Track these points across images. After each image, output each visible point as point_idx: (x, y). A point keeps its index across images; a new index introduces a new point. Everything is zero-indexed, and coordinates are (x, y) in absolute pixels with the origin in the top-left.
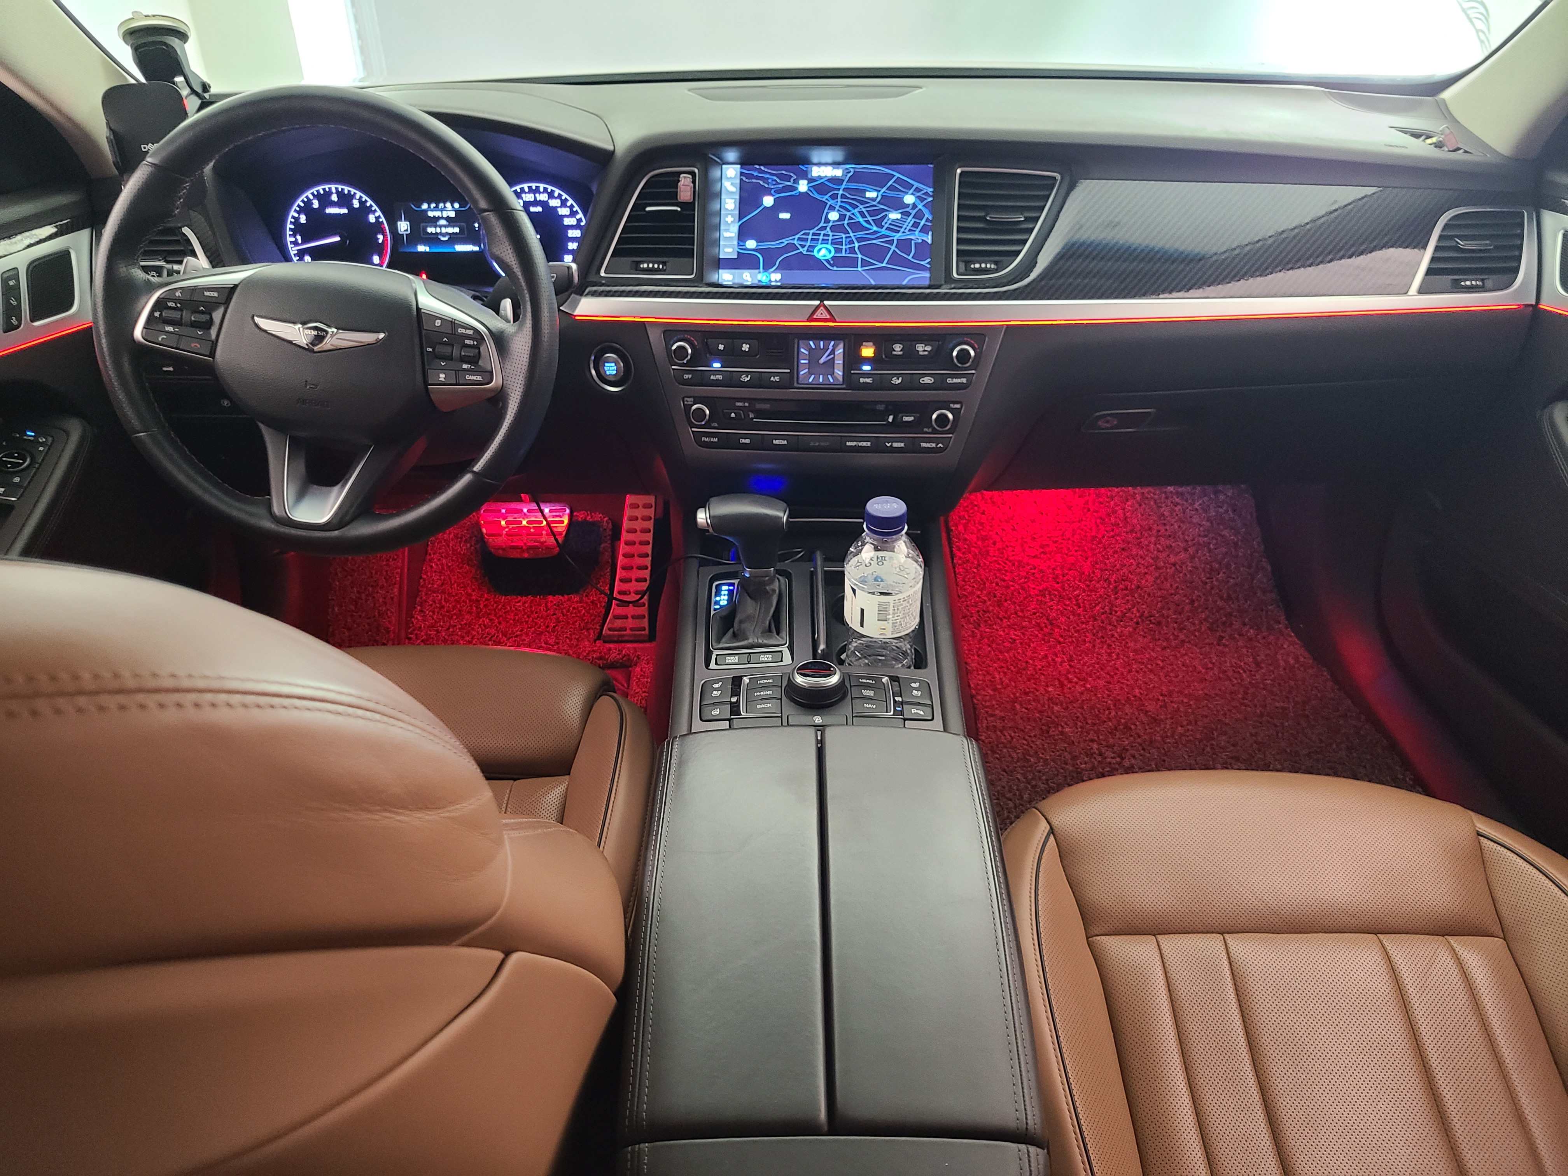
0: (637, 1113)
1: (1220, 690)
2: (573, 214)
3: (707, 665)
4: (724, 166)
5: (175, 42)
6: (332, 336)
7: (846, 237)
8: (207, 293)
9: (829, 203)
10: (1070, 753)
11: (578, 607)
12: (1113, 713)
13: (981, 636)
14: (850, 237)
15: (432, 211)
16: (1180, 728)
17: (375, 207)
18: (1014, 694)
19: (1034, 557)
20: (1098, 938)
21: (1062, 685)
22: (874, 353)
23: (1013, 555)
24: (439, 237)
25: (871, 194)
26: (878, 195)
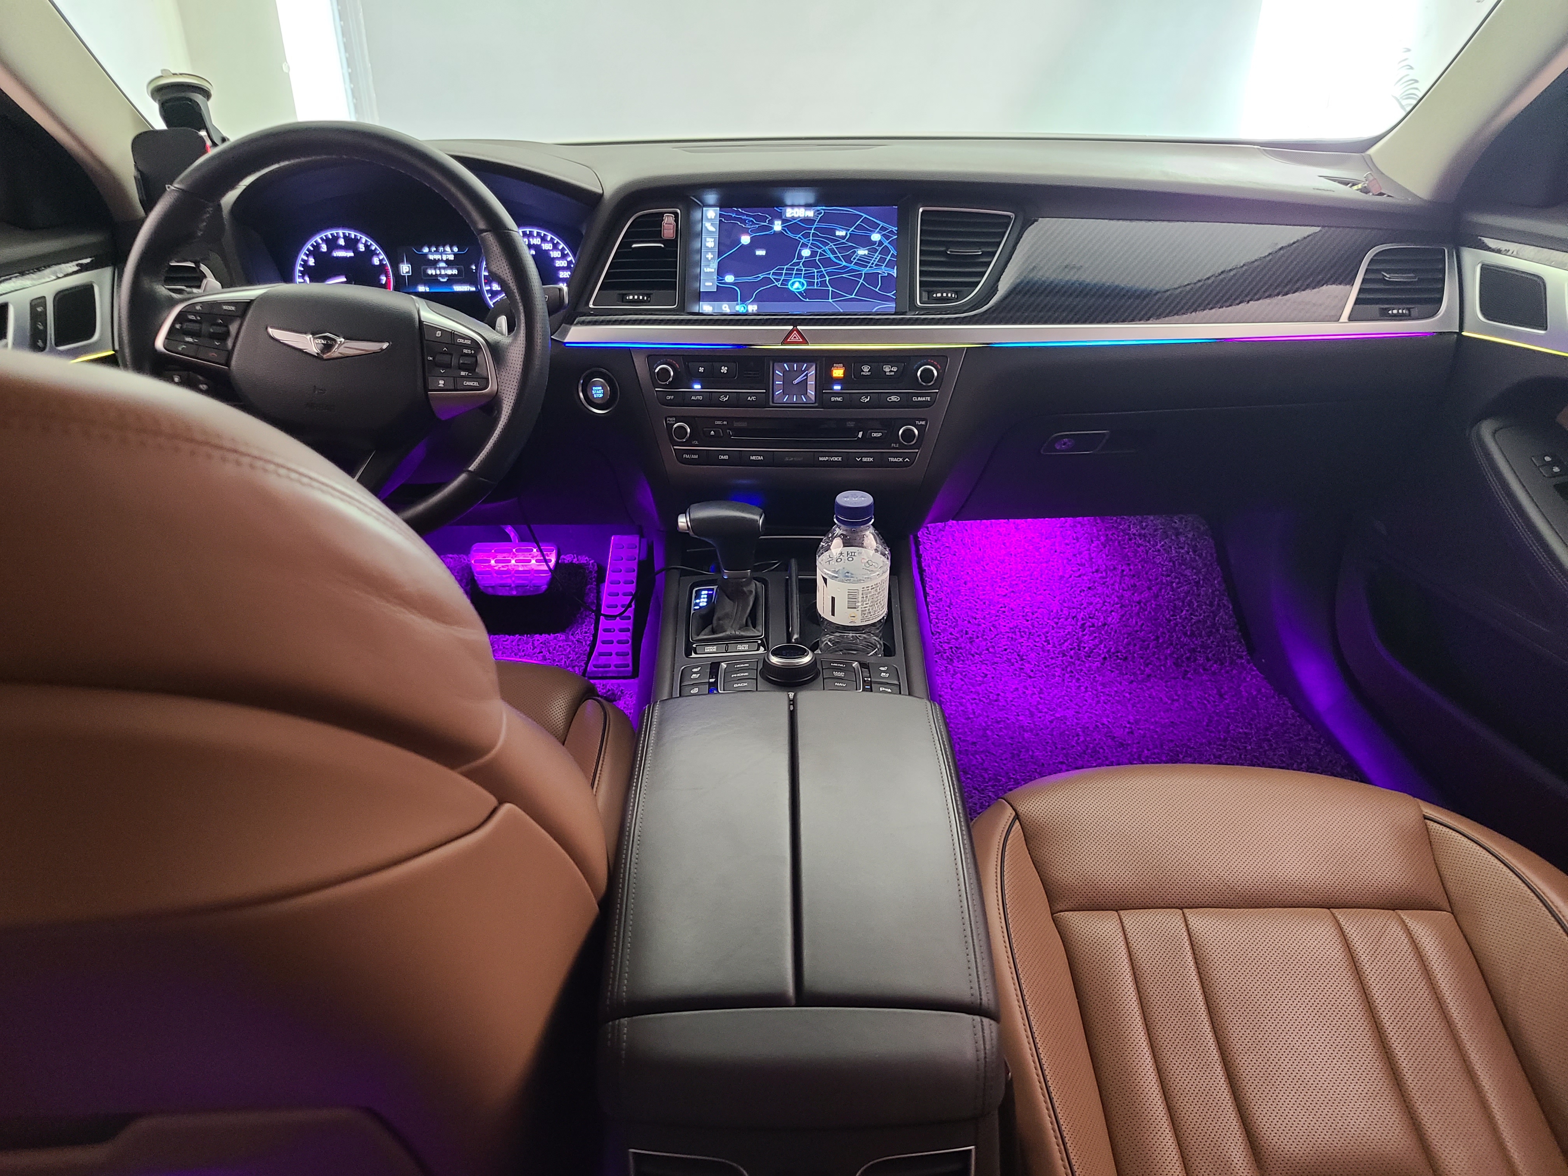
0: (617, 993)
1: (1185, 719)
2: (564, 256)
3: (688, 654)
4: (705, 208)
5: (200, 99)
6: (341, 344)
7: (818, 272)
8: (225, 307)
9: (802, 241)
11: (563, 646)
13: (954, 671)
14: (822, 271)
15: (432, 254)
16: (1146, 752)
17: (379, 250)
18: (986, 722)
19: (1005, 596)
20: (1062, 914)
21: (1032, 715)
22: (844, 374)
23: (984, 594)
24: (439, 278)
25: (840, 233)
26: (846, 234)
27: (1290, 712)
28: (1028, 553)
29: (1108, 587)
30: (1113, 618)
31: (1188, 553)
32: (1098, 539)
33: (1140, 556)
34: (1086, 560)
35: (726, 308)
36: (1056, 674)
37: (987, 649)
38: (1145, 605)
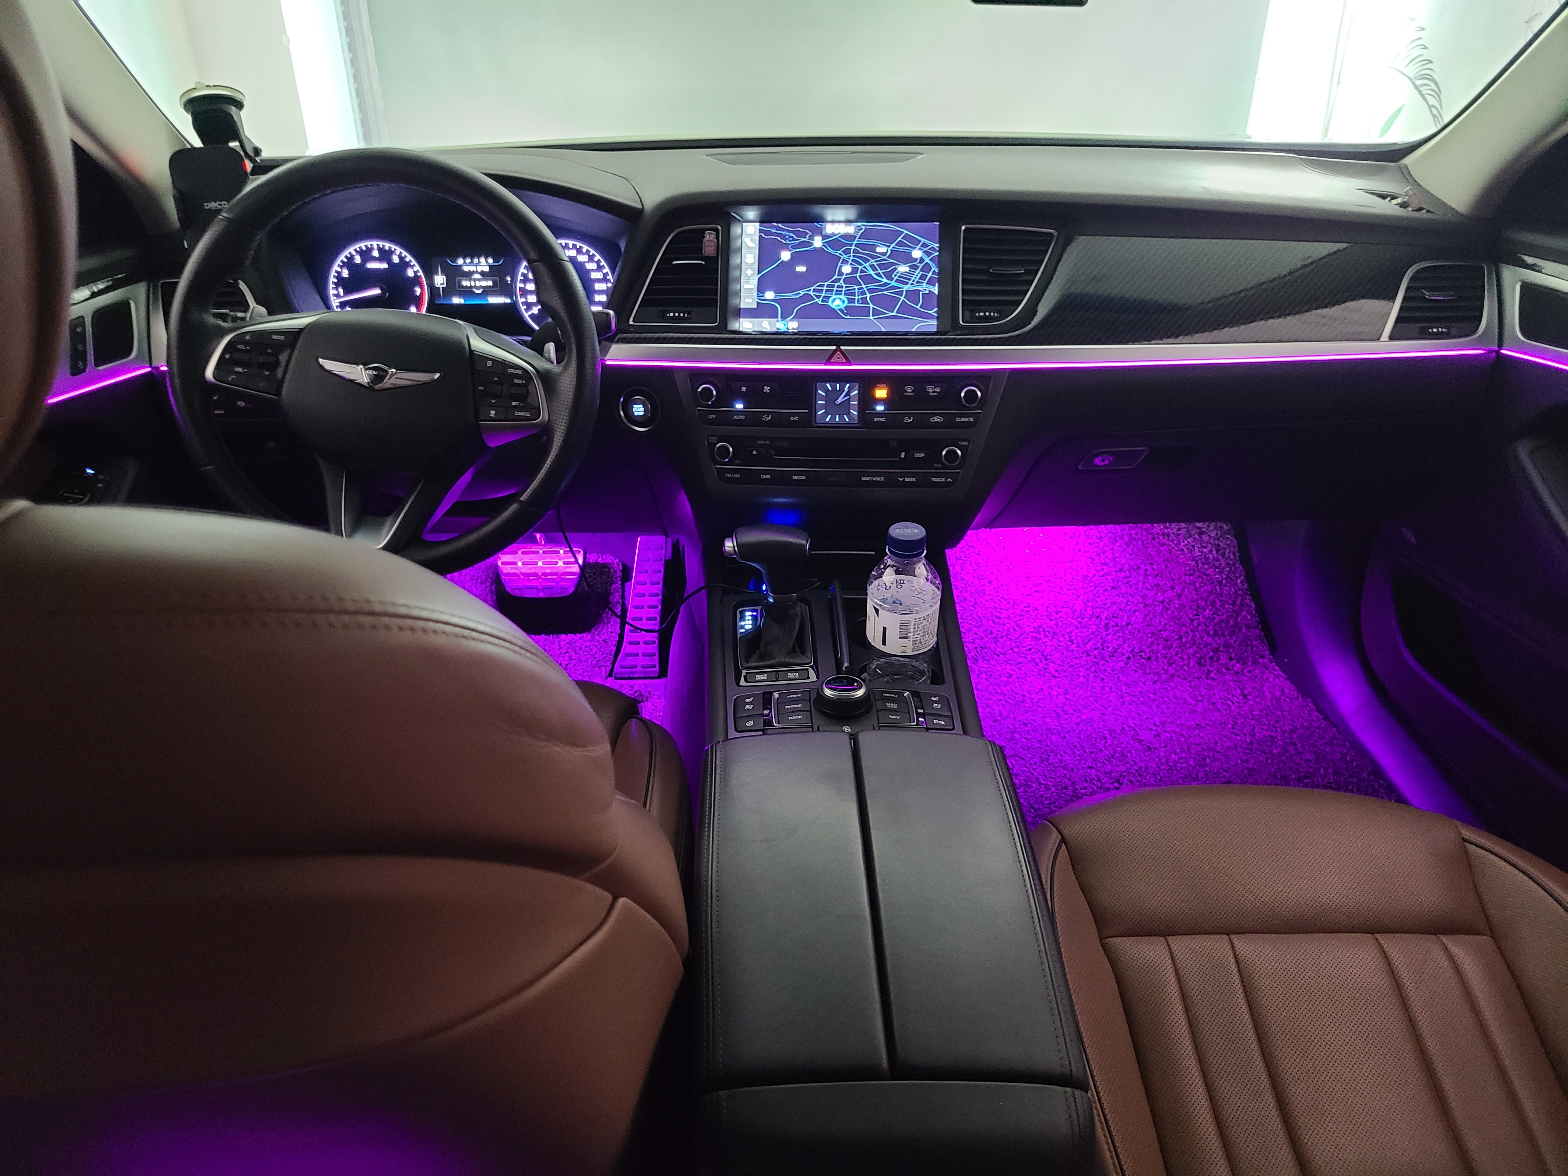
0: (713, 1063)
1: (1210, 721)
2: (600, 268)
3: (738, 682)
4: (744, 224)
5: (233, 110)
6: (392, 375)
7: (858, 289)
8: (274, 337)
9: (842, 257)
10: (1069, 779)
11: (590, 646)
12: (1109, 742)
13: (980, 671)
14: (863, 288)
15: (467, 265)
16: (1173, 756)
17: (414, 262)
18: (1013, 725)
19: (1029, 595)
20: (1110, 939)
21: (1058, 717)
22: (887, 394)
23: (1008, 594)
24: (474, 290)
25: (881, 249)
26: (888, 250)
27: (1315, 714)
29: (1131, 586)
30: (1137, 618)
31: (1211, 551)
32: (1122, 538)
35: (766, 325)
36: (1081, 674)
38: (1169, 604)
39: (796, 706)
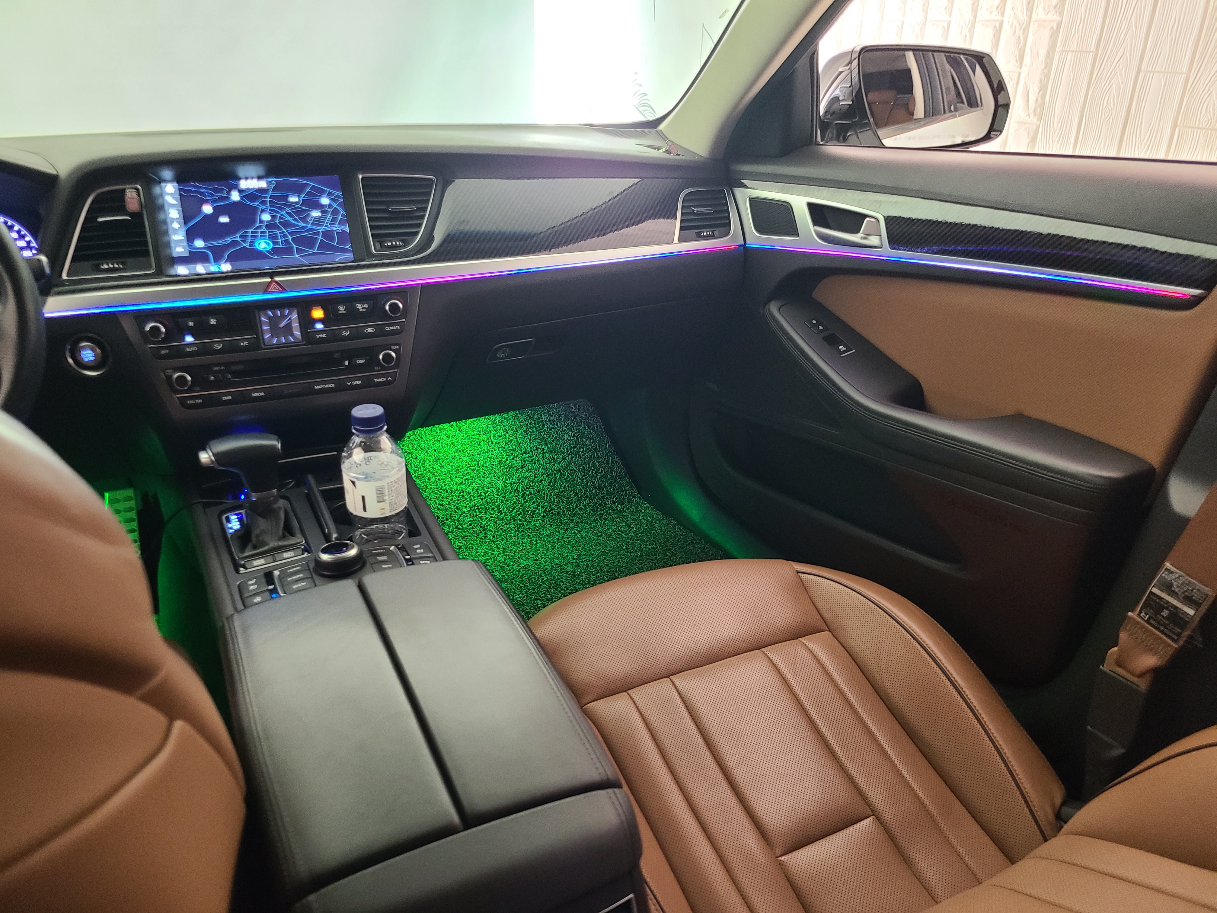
3: (237, 571)
4: (163, 184)
7: (280, 233)
9: (260, 208)
14: (284, 232)
22: (324, 314)
25: (293, 199)
26: (299, 200)
27: (677, 527)
28: (472, 448)
29: (535, 464)
30: (544, 486)
31: (585, 428)
33: (553, 436)
34: (516, 446)
35: (200, 269)
36: (512, 535)
37: (457, 527)
39: (297, 576)
